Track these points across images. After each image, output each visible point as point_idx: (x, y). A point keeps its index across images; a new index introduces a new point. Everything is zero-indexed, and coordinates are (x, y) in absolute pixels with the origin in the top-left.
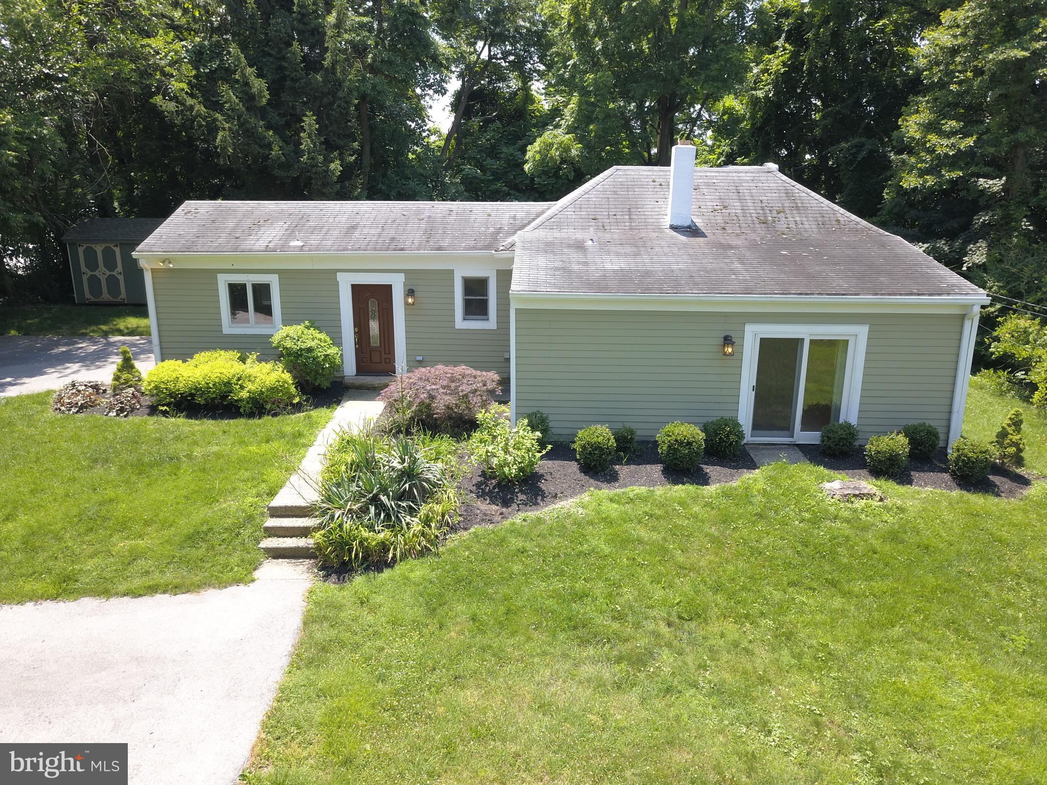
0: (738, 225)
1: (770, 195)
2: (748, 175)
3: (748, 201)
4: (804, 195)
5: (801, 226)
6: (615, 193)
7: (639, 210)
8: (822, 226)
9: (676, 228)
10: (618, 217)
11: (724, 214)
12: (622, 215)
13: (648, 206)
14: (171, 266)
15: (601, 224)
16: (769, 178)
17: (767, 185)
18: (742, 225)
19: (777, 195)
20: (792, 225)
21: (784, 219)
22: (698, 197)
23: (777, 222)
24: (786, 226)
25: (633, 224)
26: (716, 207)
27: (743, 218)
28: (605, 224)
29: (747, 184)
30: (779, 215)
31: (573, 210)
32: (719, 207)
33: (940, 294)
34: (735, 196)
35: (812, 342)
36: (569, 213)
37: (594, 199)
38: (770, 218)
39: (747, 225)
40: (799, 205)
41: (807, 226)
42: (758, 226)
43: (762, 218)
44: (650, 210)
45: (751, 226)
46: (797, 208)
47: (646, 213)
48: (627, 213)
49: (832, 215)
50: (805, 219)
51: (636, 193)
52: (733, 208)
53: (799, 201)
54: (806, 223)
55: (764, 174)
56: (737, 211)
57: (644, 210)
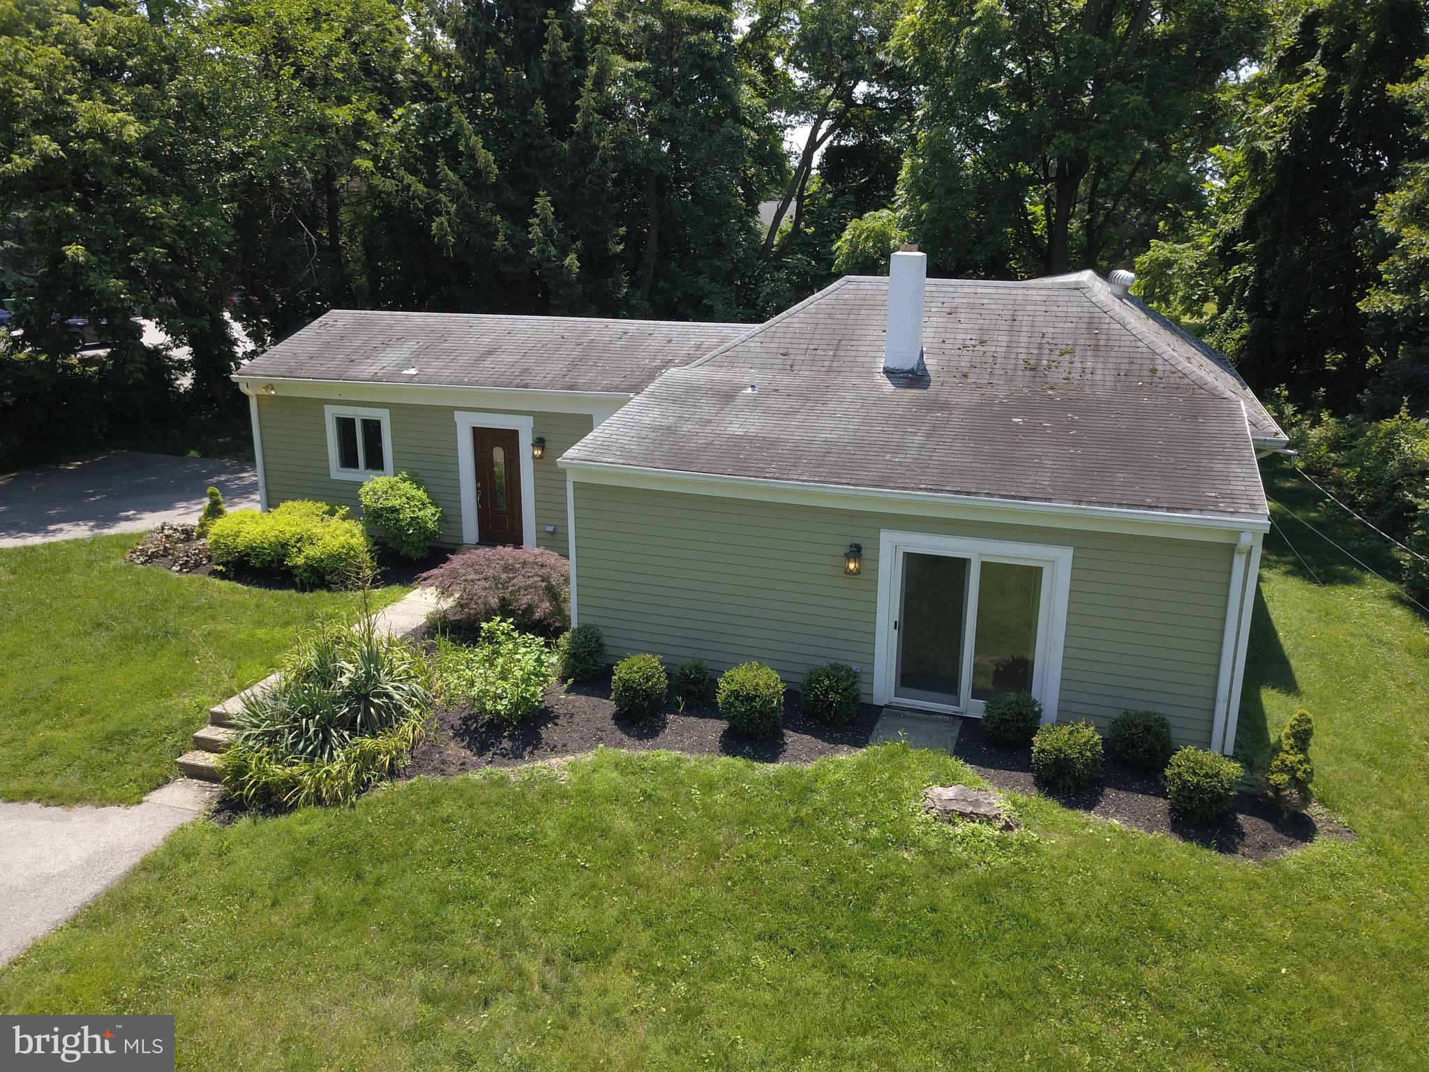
0: (989, 370)
1: (1062, 325)
2: (1041, 292)
3: (1023, 334)
4: (1118, 326)
5: (1089, 376)
6: (830, 316)
7: (853, 343)
8: (1123, 378)
9: (892, 373)
10: (818, 352)
11: (976, 354)
12: (824, 350)
13: (868, 338)
14: (273, 393)
15: (789, 362)
16: (1072, 299)
17: (1065, 309)
18: (996, 372)
19: (1073, 325)
20: (1075, 376)
21: (1066, 364)
22: (949, 325)
23: (1053, 369)
24: (1065, 375)
25: (835, 364)
26: (968, 342)
27: (1003, 361)
28: (796, 363)
29: (1033, 308)
30: (1061, 358)
31: (762, 340)
32: (973, 342)
33: (1186, 510)
34: (1005, 326)
35: (984, 565)
36: (754, 345)
37: (797, 325)
38: (1045, 362)
39: (1003, 372)
40: (1102, 343)
41: (1098, 377)
42: (1020, 373)
43: (1032, 362)
44: (868, 343)
45: (1010, 373)
46: (1096, 348)
47: (860, 348)
48: (834, 347)
49: (1148, 362)
50: (1100, 365)
51: (860, 317)
52: (995, 343)
53: (1103, 337)
54: (1100, 372)
55: (1066, 292)
56: (998, 349)
57: (860, 343)
